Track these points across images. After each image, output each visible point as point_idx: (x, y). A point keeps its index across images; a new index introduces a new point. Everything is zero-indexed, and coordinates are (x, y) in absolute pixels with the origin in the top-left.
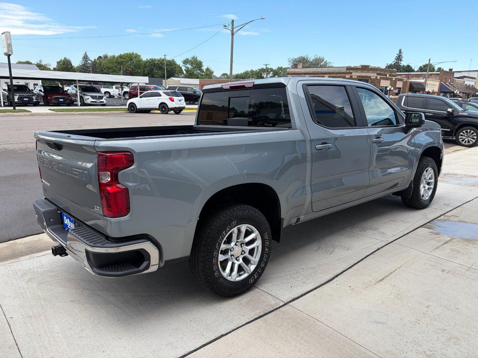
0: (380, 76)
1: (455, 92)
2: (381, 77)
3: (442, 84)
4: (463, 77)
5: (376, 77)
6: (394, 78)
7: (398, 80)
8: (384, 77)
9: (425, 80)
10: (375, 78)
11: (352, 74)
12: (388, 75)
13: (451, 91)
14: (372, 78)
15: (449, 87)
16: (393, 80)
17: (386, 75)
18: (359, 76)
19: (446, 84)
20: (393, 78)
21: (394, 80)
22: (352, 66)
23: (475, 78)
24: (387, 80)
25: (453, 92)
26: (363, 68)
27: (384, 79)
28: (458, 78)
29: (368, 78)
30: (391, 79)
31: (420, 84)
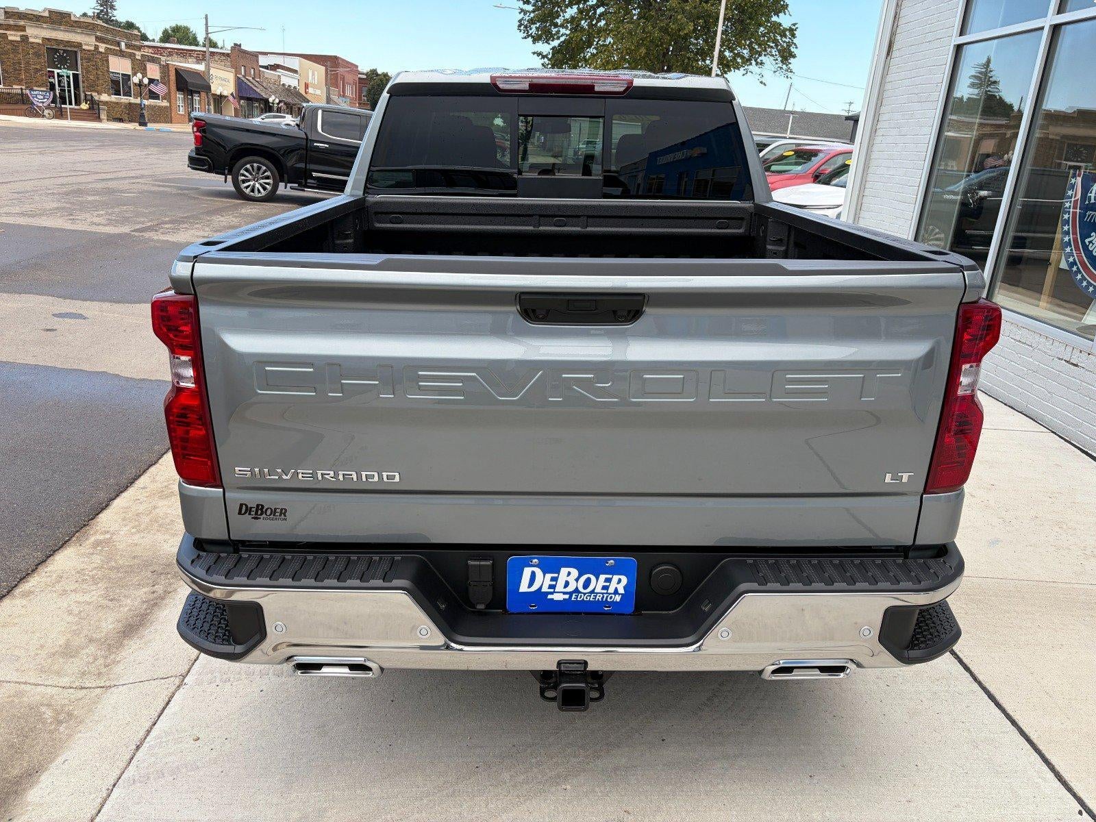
0: (104, 45)
1: (271, 100)
2: (107, 49)
3: (239, 78)
4: (275, 67)
5: (96, 47)
6: (138, 55)
7: (149, 61)
8: (114, 48)
9: (206, 66)
10: (92, 48)
11: (25, 30)
12: (123, 44)
13: (261, 97)
14: (84, 47)
15: (256, 87)
16: (137, 57)
17: (119, 44)
18: (48, 39)
19: (247, 79)
20: (137, 53)
21: (139, 58)
22: (22, 8)
23: (295, 72)
24: (123, 56)
25: (266, 101)
26: (53, 17)
27: (116, 53)
28: (266, 67)
29: (75, 47)
30: (131, 56)
31: (196, 74)
